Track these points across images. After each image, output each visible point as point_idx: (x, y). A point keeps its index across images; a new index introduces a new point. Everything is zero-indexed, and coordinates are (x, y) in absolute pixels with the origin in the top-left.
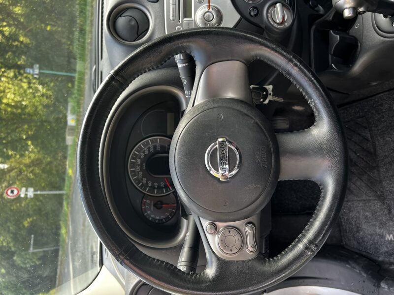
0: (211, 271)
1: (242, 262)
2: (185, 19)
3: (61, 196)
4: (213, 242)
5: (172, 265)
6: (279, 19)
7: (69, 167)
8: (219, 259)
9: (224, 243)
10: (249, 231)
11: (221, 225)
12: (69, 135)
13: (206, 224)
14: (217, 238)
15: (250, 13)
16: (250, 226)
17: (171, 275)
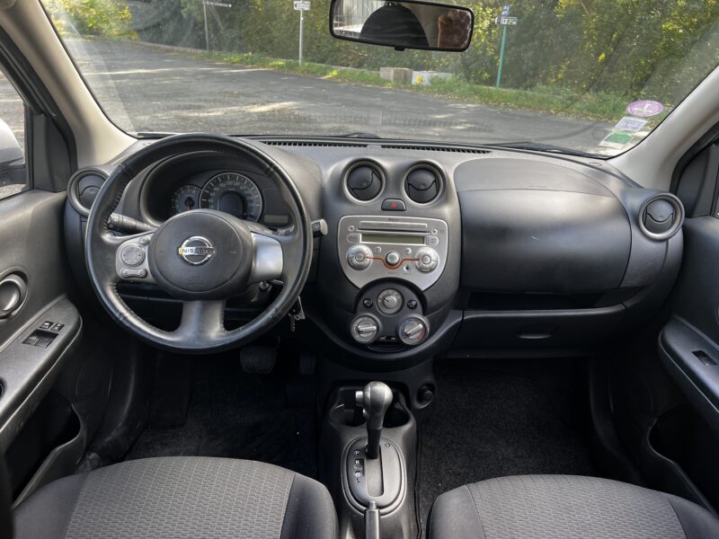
0: (107, 237)
1: (114, 263)
2: (361, 236)
3: (295, 55)
4: (133, 242)
5: (116, 207)
6: (361, 328)
7: (341, 72)
8: (118, 245)
9: (131, 250)
10: (139, 271)
11: (146, 250)
12: (396, 72)
13: (149, 237)
14: (136, 245)
15: (369, 299)
16: (144, 274)
17: (108, 206)
